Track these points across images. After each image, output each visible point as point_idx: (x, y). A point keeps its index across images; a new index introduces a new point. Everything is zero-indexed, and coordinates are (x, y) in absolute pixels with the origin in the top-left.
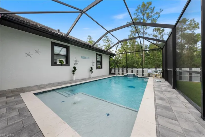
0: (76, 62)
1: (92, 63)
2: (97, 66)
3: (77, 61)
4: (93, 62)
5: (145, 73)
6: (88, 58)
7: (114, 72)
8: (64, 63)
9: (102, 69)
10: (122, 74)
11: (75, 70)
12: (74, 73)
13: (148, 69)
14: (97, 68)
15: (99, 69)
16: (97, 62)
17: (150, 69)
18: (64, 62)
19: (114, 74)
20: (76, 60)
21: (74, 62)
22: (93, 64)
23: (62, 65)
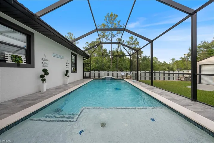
0: (45, 62)
1: (66, 65)
2: (72, 69)
3: (46, 60)
4: (68, 64)
5: (119, 75)
6: (61, 57)
7: (89, 76)
8: (24, 62)
9: (77, 72)
10: (98, 77)
11: (45, 74)
12: (43, 80)
13: (121, 72)
14: (72, 72)
15: (74, 72)
16: (72, 63)
17: (122, 72)
18: (23, 60)
19: (89, 77)
20: (45, 58)
21: (42, 61)
22: (68, 66)
23: (19, 65)
